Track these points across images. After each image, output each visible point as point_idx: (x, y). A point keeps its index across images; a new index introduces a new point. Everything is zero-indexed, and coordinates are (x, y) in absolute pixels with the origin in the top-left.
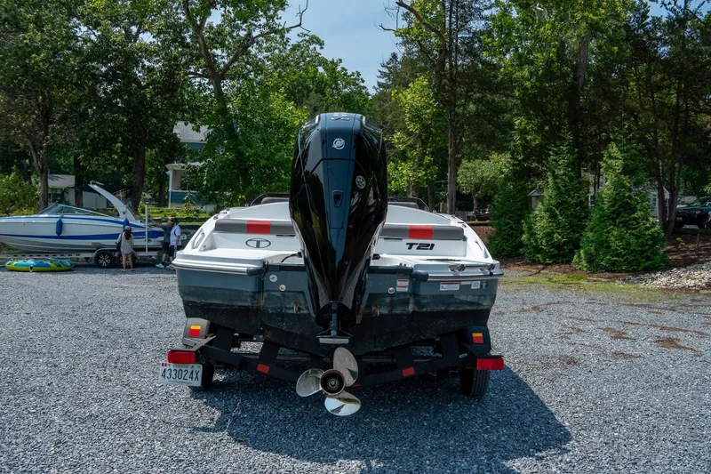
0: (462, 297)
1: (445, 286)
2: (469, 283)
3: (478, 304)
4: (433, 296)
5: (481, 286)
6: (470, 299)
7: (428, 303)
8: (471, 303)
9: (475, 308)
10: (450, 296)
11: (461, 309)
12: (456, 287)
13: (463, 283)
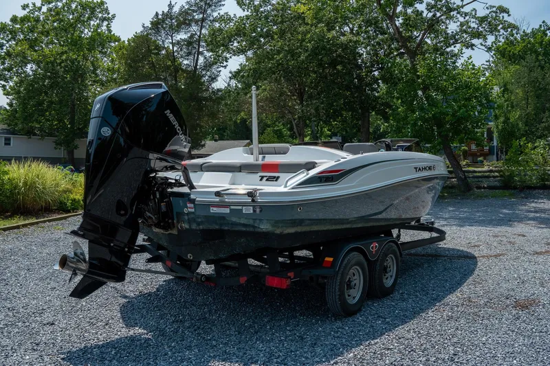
0: (234, 219)
1: (215, 209)
2: (240, 208)
3: (254, 227)
4: (206, 216)
5: (254, 211)
6: (243, 221)
7: (202, 222)
8: (244, 225)
9: (251, 229)
10: (222, 217)
11: (236, 229)
12: (227, 211)
13: (232, 207)
